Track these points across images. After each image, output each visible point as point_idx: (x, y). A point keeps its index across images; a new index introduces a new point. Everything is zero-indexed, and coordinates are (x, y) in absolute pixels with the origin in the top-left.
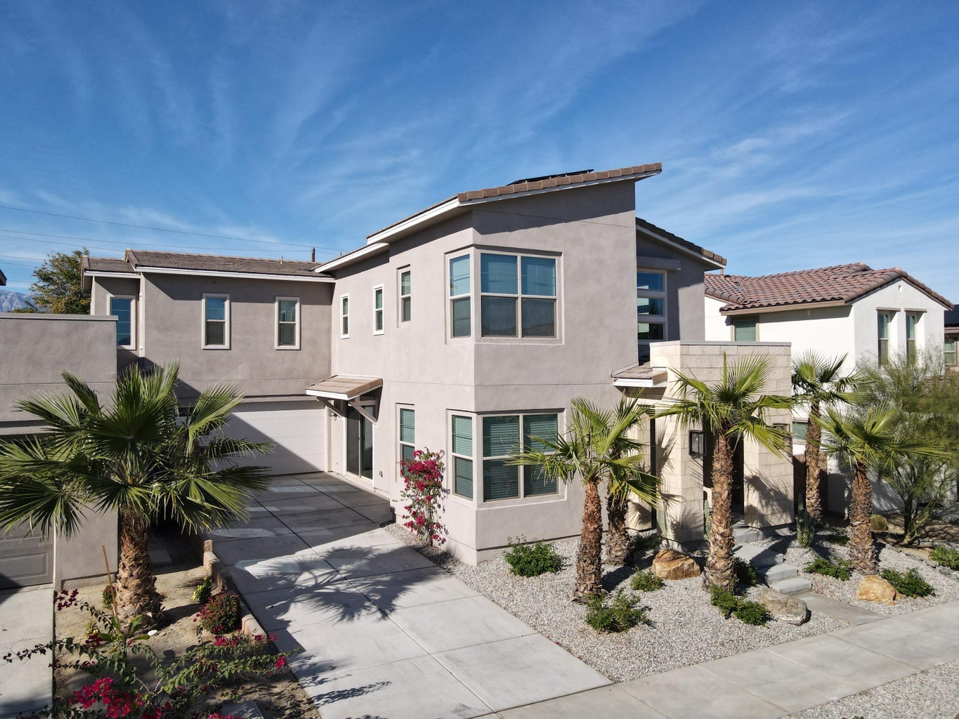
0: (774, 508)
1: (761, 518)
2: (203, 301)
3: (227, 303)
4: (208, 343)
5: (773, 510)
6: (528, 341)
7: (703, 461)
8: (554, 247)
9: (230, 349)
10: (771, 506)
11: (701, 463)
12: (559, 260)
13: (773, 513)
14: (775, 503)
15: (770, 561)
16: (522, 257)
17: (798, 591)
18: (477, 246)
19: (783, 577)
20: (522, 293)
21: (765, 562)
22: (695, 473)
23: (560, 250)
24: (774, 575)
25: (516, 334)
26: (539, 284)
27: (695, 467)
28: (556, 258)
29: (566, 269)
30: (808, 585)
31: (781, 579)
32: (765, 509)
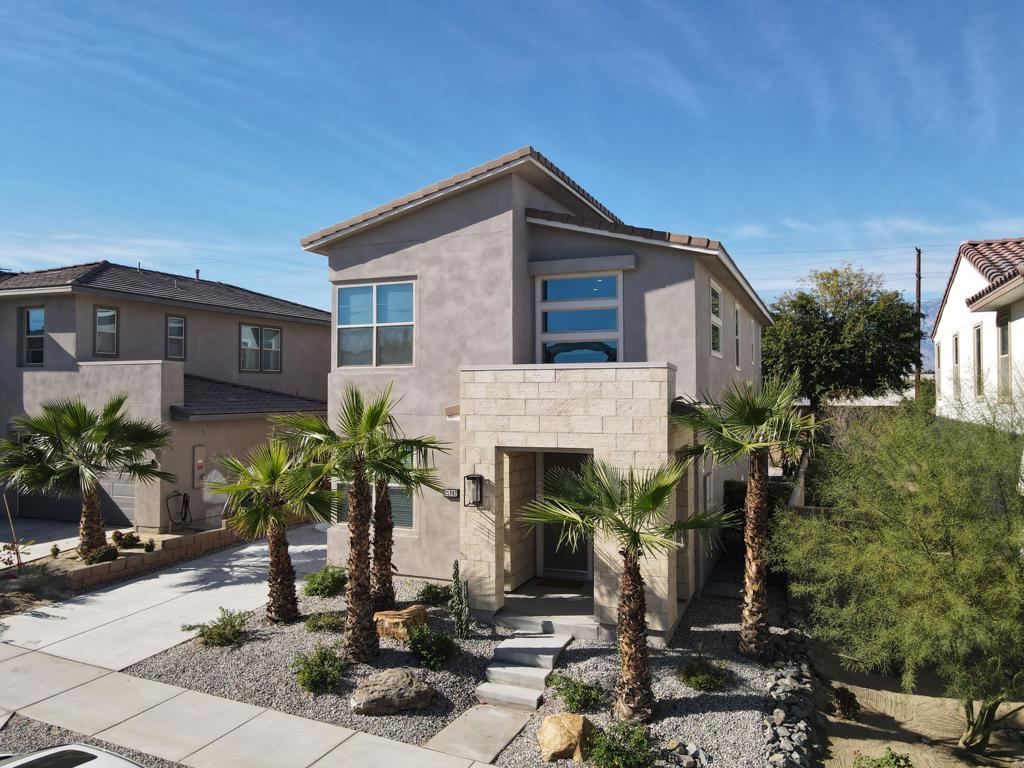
6: (382, 370)
7: (495, 515)
8: (409, 271)
11: (492, 517)
12: (415, 285)
15: (526, 658)
16: (378, 287)
17: (510, 703)
18: (335, 283)
19: (517, 682)
20: (378, 322)
21: (517, 657)
22: (482, 527)
23: (416, 273)
24: (500, 673)
25: (371, 363)
26: (399, 311)
27: (483, 521)
28: (413, 282)
29: (420, 292)
30: (530, 701)
31: (512, 684)
32: (606, 599)
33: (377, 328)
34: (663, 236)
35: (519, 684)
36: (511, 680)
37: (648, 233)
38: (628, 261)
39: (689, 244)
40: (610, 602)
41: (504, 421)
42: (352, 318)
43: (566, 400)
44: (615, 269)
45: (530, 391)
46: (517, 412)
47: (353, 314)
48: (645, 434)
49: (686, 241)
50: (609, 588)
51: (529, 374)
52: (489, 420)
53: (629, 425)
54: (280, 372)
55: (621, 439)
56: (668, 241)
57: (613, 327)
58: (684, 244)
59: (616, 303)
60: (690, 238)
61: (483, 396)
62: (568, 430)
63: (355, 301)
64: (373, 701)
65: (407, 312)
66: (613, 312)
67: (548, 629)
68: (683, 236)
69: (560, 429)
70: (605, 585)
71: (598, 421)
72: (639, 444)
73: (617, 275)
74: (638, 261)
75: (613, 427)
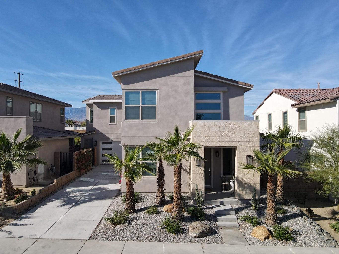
0: (247, 192)
1: (239, 195)
2: (109, 109)
3: (116, 110)
4: (110, 122)
5: (246, 192)
6: (144, 121)
7: (205, 168)
8: (155, 87)
9: (117, 124)
10: (245, 190)
11: (204, 169)
12: (158, 92)
13: (246, 194)
14: (248, 190)
15: (226, 213)
16: (142, 92)
17: (229, 227)
18: (124, 89)
19: (228, 220)
20: (142, 104)
21: (223, 213)
22: (200, 173)
23: (158, 88)
24: (222, 218)
25: (139, 118)
26: (150, 101)
27: (200, 171)
28: (157, 91)
29: (160, 94)
30: (237, 225)
31: (226, 221)
32: (241, 192)
33: (142, 106)
34: (237, 82)
35: (228, 221)
36: (225, 220)
37: (232, 81)
38: (225, 89)
39: (245, 85)
40: (242, 192)
41: (207, 138)
42: (130, 102)
43: (229, 131)
44: (220, 91)
45: (217, 129)
46: (212, 135)
47: (130, 101)
48: (253, 141)
49: (244, 84)
50: (242, 188)
51: (216, 123)
52: (202, 138)
53: (248, 139)
54: (42, 121)
55: (246, 143)
56: (239, 84)
57: (219, 109)
58: (243, 85)
59: (221, 101)
60: (245, 83)
61: (200, 130)
62: (229, 141)
63: (131, 96)
64: (201, 233)
65: (154, 101)
66: (219, 104)
67: (222, 203)
68: (243, 83)
69: (226, 140)
70: (241, 187)
71: (239, 138)
72: (251, 144)
73: (221, 93)
74: (228, 89)
75: (243, 139)
